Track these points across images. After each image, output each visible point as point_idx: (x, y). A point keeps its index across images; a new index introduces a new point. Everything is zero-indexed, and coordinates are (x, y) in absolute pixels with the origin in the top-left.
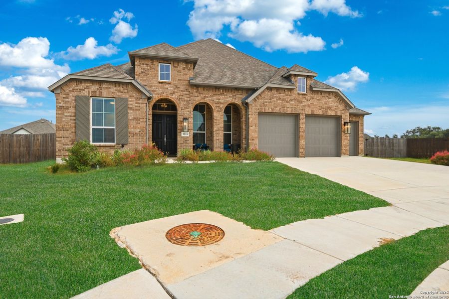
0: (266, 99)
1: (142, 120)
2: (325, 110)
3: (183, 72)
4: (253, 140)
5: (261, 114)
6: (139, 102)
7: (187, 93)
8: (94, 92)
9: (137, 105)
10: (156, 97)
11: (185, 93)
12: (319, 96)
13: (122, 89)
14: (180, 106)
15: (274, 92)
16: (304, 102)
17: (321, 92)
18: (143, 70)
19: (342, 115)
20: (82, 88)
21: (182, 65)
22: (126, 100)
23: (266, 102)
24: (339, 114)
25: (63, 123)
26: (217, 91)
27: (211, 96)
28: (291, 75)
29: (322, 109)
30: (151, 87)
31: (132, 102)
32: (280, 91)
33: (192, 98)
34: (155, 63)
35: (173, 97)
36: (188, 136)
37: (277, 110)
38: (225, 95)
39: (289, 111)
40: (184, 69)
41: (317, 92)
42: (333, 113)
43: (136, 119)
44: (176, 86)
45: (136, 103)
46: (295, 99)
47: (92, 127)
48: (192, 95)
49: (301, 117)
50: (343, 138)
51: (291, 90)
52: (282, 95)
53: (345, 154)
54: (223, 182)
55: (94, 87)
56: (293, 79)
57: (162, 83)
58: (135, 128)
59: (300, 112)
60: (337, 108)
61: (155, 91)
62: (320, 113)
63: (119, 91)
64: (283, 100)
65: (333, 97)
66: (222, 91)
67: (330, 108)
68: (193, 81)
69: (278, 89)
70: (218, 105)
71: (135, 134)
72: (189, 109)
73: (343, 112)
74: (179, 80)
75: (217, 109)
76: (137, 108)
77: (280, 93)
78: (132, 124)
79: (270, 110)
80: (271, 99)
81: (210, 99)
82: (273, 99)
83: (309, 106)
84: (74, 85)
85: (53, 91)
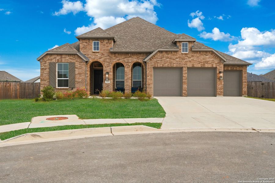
0: (158, 59)
1: (82, 74)
2: (203, 64)
3: (106, 45)
4: (149, 85)
5: (155, 68)
6: (81, 64)
7: (109, 57)
8: (58, 60)
9: (80, 66)
10: (91, 61)
11: (107, 57)
12: (198, 55)
13: (72, 57)
14: (105, 65)
15: (164, 53)
16: (186, 59)
17: (200, 51)
18: (84, 46)
19: (218, 67)
20: (52, 58)
21: (106, 41)
22: (74, 63)
23: (158, 60)
24: (214, 66)
25: (44, 77)
26: (127, 55)
27: (124, 58)
28: (176, 42)
29: (201, 63)
30: (88, 55)
31: (77, 64)
32: (168, 53)
33: (111, 60)
34: (91, 41)
35: (101, 60)
36: (109, 83)
37: (166, 65)
38: (132, 57)
39: (175, 65)
40: (107, 43)
41: (197, 51)
42: (210, 66)
43: (79, 74)
44: (102, 54)
45: (79, 65)
46: (179, 57)
47: (57, 79)
48: (111, 58)
49: (184, 69)
50: (218, 83)
51: (176, 51)
52: (170, 55)
53: (220, 95)
54: (136, 110)
55: (58, 58)
56: (178, 44)
57: (94, 52)
58: (79, 79)
59: (183, 66)
60: (213, 62)
61: (90, 57)
62: (199, 66)
63: (71, 59)
64: (171, 58)
65: (210, 54)
66: (130, 55)
67: (207, 62)
68: (112, 50)
69: (166, 52)
70: (128, 64)
71: (78, 82)
72: (110, 67)
73: (218, 64)
74: (104, 50)
75: (127, 66)
76: (80, 68)
77: (168, 54)
78: (77, 76)
79: (161, 65)
80: (161, 59)
81: (123, 60)
82: (163, 59)
83: (190, 62)
84: (48, 57)
85: (39, 61)
